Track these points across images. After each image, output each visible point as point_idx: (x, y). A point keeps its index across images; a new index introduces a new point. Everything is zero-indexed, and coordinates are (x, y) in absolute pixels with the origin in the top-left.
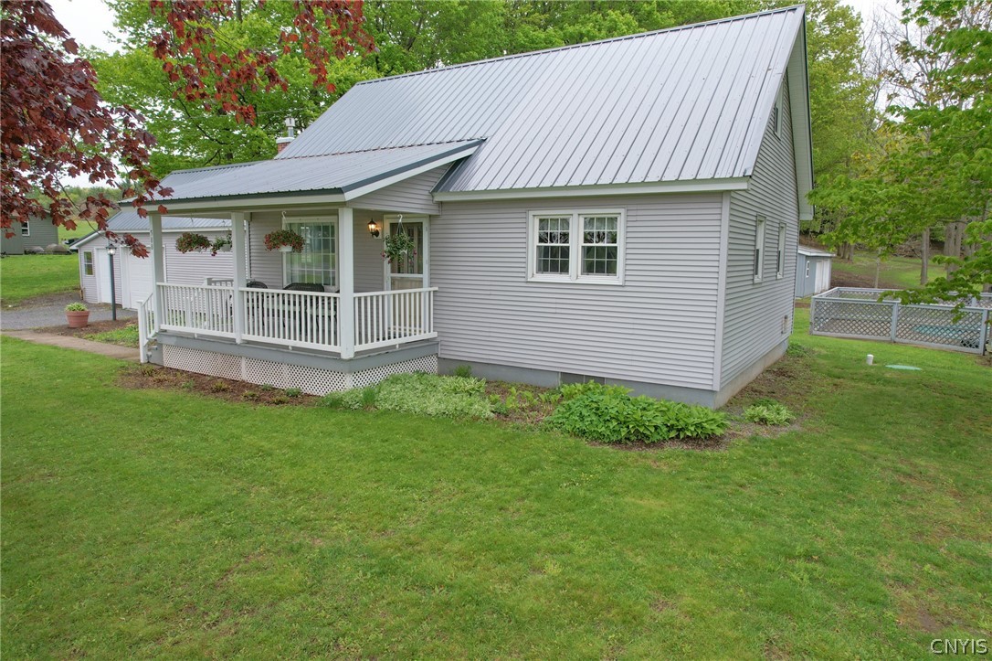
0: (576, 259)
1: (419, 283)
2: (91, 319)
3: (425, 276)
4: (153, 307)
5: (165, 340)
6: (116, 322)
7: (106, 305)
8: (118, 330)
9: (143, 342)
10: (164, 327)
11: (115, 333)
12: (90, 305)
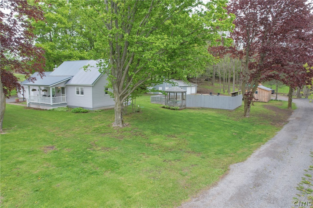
0: (80, 93)
1: (65, 95)
2: (19, 101)
3: (65, 94)
4: (29, 98)
5: (30, 103)
6: (24, 101)
7: (22, 98)
8: (24, 102)
9: (27, 104)
10: (30, 101)
11: (24, 103)
12: (19, 98)
